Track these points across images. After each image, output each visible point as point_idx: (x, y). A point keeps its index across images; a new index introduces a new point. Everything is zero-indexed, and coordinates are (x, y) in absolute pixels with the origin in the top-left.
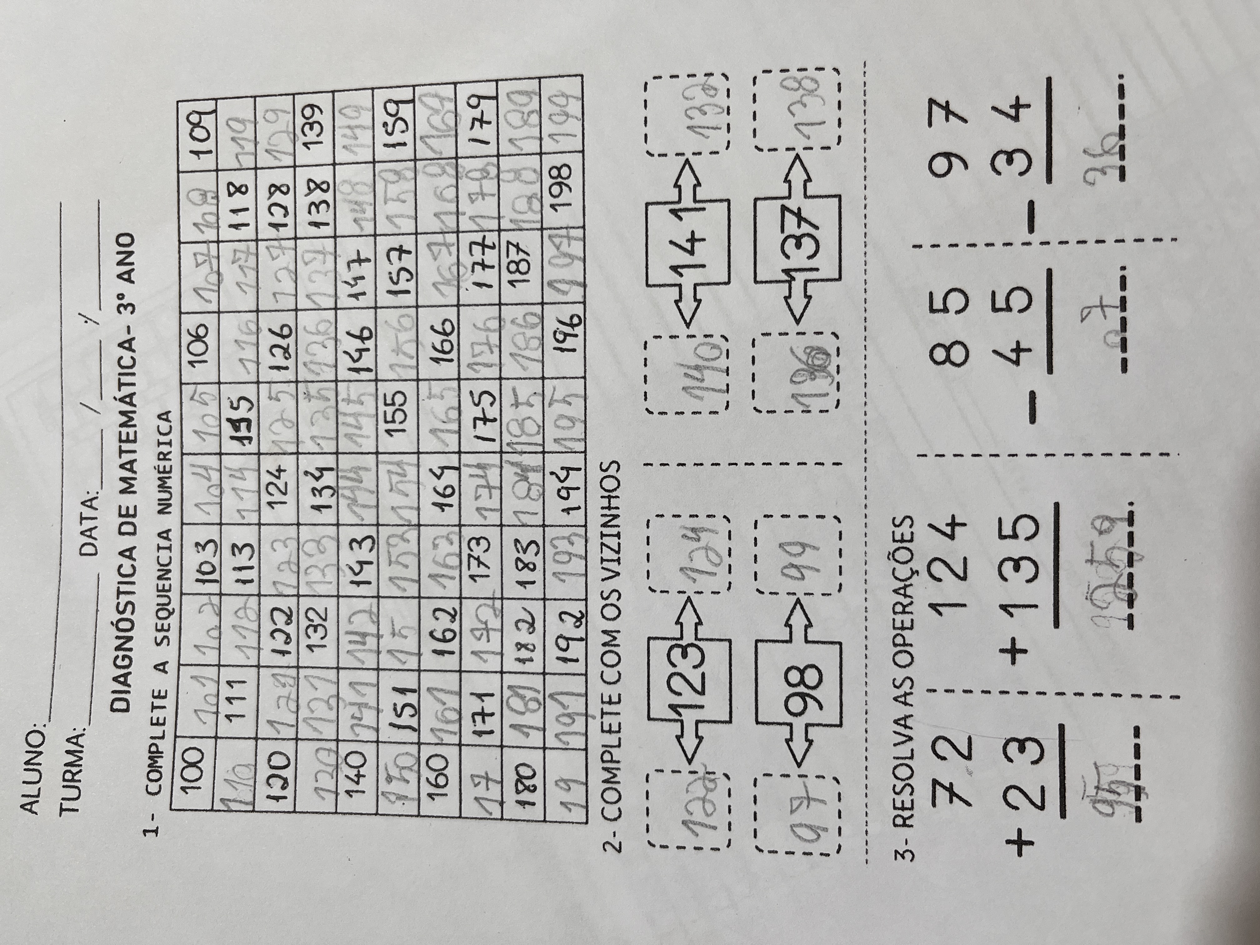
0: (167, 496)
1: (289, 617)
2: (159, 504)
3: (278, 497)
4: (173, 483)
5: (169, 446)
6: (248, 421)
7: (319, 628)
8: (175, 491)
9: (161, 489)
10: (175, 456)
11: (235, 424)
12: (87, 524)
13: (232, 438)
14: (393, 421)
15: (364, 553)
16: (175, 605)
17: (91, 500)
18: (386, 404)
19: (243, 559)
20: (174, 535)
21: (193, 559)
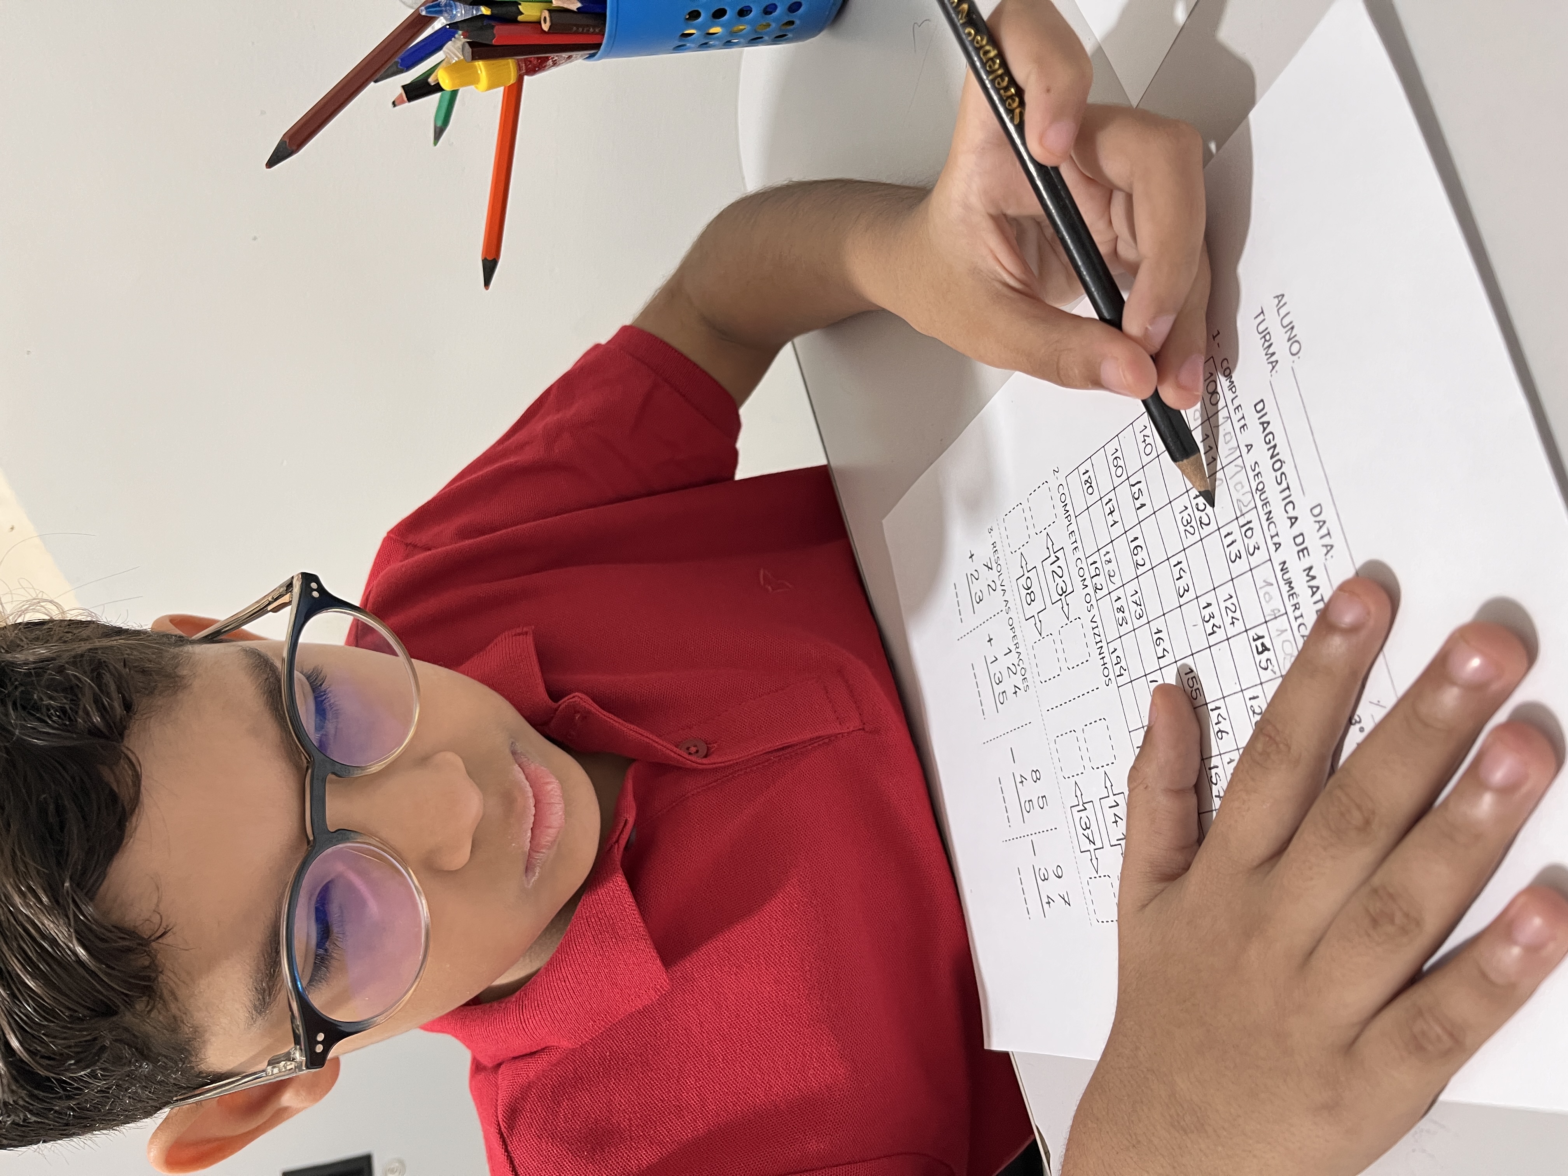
0: (1286, 577)
1: (1201, 521)
2: (1287, 568)
3: (1228, 604)
4: (1285, 588)
5: (1297, 616)
6: (1259, 653)
7: (1185, 523)
8: (1281, 583)
9: (1290, 580)
10: (1290, 609)
11: (1265, 649)
12: (1324, 531)
13: (1263, 637)
14: (1192, 678)
15: (1181, 584)
16: (1257, 497)
17: (1328, 552)
18: (1198, 689)
19: (1234, 549)
20: (1272, 548)
21: (1258, 537)
